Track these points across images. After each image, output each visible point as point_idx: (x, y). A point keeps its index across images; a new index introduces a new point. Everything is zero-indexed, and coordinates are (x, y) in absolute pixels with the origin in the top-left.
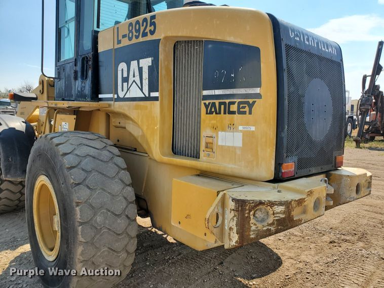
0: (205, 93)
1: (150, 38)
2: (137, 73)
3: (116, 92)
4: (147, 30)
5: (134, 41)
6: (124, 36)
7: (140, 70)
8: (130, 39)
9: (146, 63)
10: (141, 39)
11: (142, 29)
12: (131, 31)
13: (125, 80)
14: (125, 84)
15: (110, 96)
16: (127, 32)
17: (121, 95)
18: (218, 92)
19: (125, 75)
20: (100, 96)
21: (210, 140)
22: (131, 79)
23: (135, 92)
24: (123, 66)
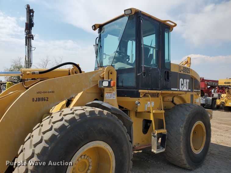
0: (194, 90)
1: (188, 74)
2: (186, 83)
3: (179, 88)
4: (188, 71)
5: (185, 73)
6: (182, 70)
7: (187, 82)
8: (184, 72)
9: (188, 81)
10: (187, 73)
11: (187, 70)
12: (184, 70)
13: (182, 85)
14: (182, 86)
15: (177, 89)
16: (183, 69)
17: (181, 89)
18: (196, 90)
19: (182, 83)
20: (172, 89)
21: (195, 101)
22: (184, 85)
23: (185, 89)
24: (181, 80)
